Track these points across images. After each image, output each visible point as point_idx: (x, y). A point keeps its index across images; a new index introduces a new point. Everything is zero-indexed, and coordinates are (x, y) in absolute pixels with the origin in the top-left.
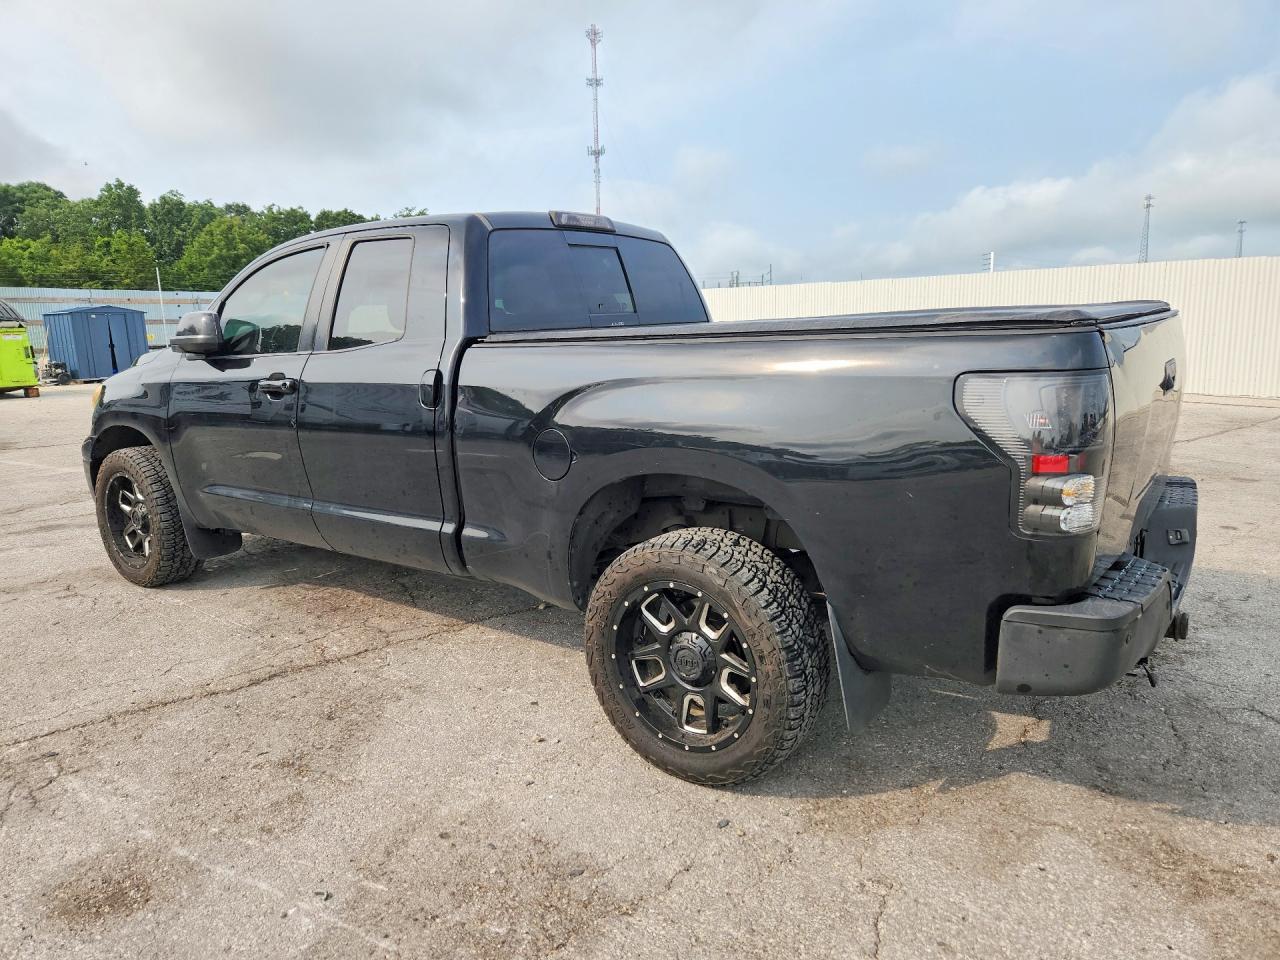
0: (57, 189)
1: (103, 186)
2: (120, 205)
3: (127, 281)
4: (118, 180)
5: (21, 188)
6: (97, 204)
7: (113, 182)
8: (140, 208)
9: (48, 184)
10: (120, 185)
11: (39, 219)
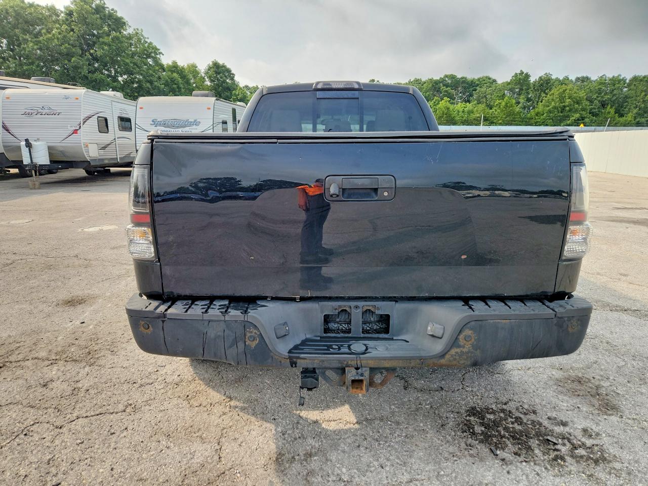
0: (494, 78)
1: (513, 74)
2: (519, 83)
3: (500, 121)
4: (521, 71)
5: (479, 80)
6: (509, 84)
7: (518, 72)
8: (528, 84)
9: (490, 76)
10: (522, 73)
11: (482, 93)
